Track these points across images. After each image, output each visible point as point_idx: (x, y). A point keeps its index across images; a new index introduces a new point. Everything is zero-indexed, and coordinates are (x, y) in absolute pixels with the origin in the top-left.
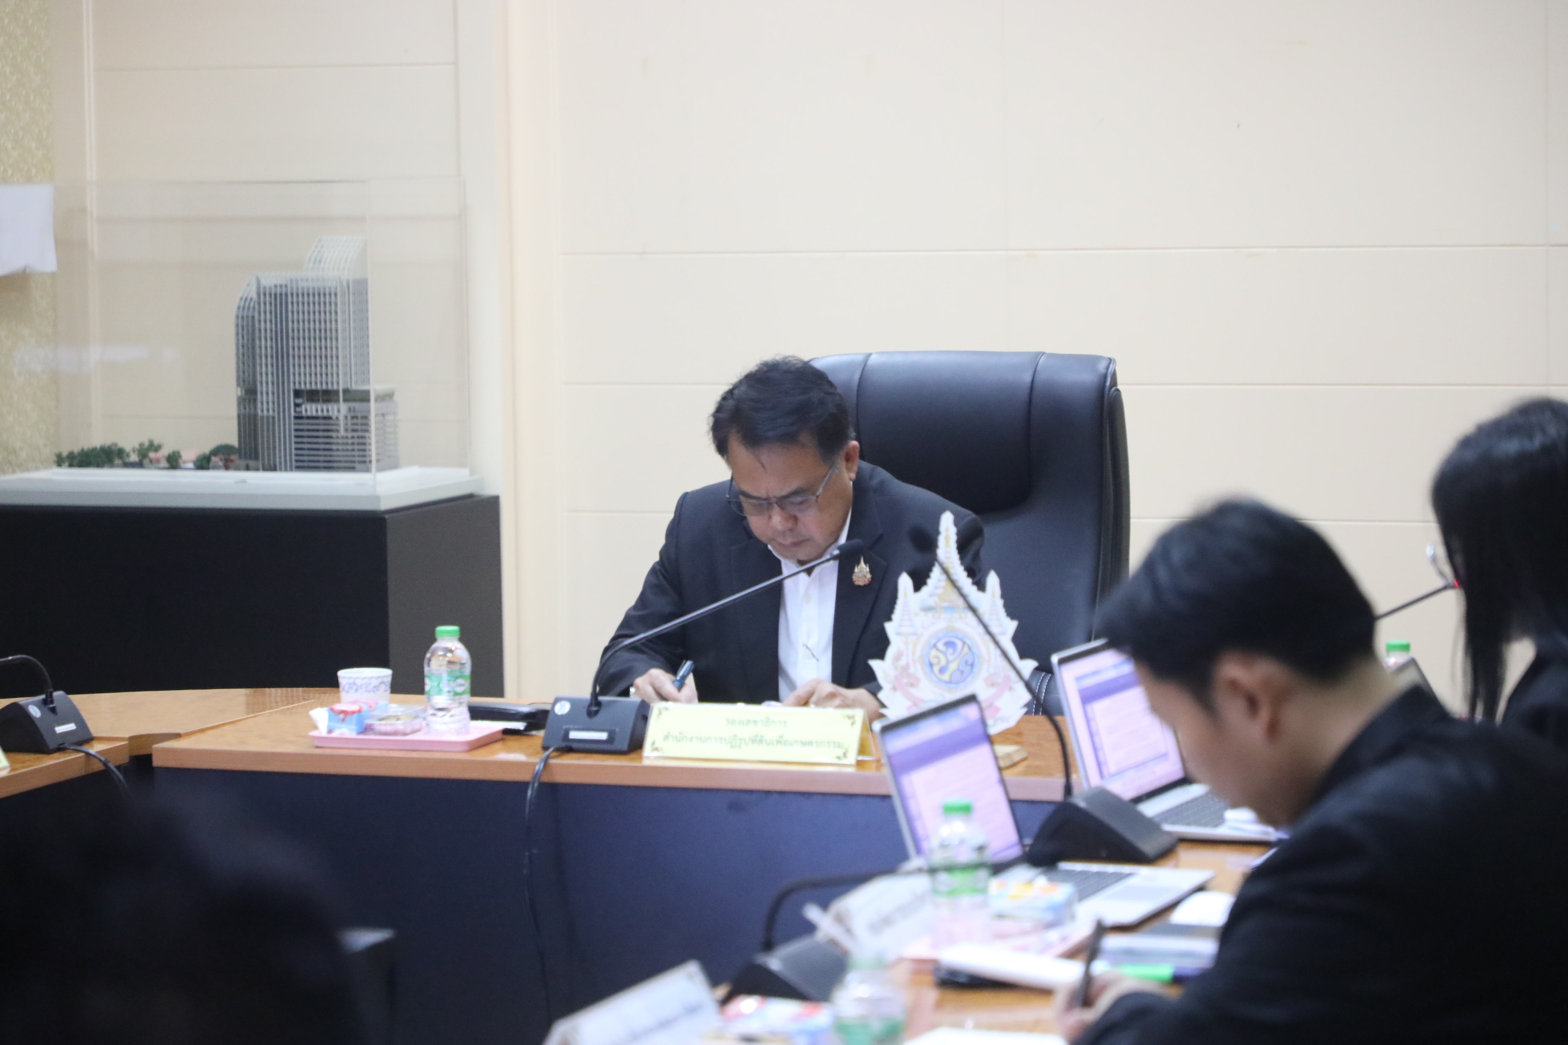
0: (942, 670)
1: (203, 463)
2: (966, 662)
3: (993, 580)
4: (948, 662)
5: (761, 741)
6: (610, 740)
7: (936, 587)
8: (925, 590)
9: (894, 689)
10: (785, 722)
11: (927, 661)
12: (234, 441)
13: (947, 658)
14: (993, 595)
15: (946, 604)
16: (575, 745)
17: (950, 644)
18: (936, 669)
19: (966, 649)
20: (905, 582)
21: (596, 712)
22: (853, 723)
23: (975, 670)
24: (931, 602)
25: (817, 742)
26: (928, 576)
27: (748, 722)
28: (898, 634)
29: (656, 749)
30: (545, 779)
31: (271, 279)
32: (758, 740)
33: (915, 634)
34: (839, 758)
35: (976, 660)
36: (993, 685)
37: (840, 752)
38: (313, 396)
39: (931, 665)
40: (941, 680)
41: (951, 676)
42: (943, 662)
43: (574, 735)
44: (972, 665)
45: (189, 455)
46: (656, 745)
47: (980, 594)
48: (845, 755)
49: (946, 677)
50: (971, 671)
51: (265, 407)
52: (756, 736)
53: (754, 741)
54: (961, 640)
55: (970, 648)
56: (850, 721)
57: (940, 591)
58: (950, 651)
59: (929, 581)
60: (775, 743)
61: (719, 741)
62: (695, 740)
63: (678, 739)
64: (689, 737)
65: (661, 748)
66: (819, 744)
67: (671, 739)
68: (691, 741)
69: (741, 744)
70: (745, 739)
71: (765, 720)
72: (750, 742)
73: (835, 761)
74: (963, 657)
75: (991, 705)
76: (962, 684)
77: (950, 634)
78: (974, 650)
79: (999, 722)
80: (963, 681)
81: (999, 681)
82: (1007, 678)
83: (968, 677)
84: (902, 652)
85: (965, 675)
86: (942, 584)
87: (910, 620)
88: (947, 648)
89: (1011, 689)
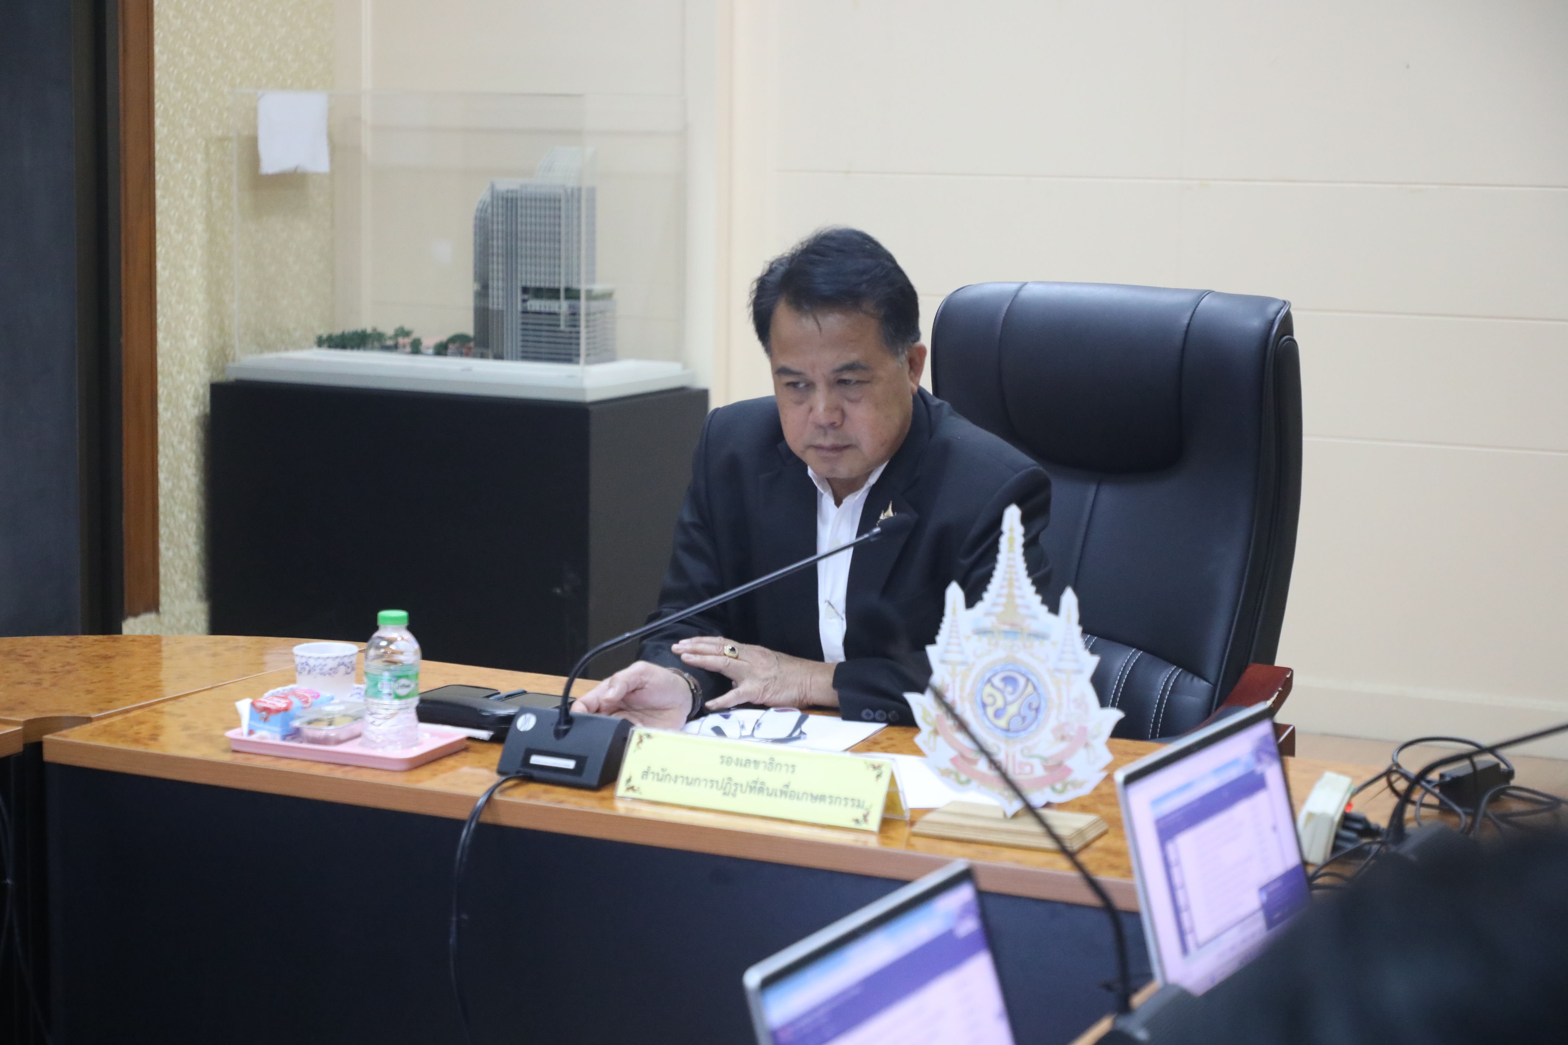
0: (998, 714)
1: (441, 350)
2: (1030, 705)
3: (1069, 599)
4: (1006, 704)
5: (761, 790)
6: (578, 770)
7: (995, 604)
8: (980, 606)
9: (936, 732)
10: (793, 766)
11: (979, 699)
12: (468, 329)
13: (1005, 698)
14: (1069, 618)
15: (1006, 628)
16: (536, 773)
17: (1009, 680)
18: (990, 711)
19: (1030, 689)
20: (954, 593)
21: (566, 732)
22: (879, 776)
23: (1041, 716)
24: (988, 622)
25: (831, 797)
26: (985, 589)
27: (748, 761)
28: (943, 662)
29: (632, 788)
30: (487, 818)
31: (505, 185)
32: (758, 788)
33: (964, 663)
34: (857, 821)
35: (1043, 704)
36: (1063, 738)
37: (859, 814)
38: (539, 293)
39: (984, 706)
40: (996, 727)
41: (1009, 723)
42: (1000, 703)
43: (536, 760)
44: (1037, 710)
45: (429, 342)
46: (632, 784)
47: (1051, 617)
48: (865, 817)
49: (1002, 723)
50: (1036, 718)
51: (496, 302)
52: (756, 782)
53: (752, 789)
54: (1023, 675)
55: (1035, 688)
56: (875, 773)
57: (999, 609)
58: (1009, 689)
59: (986, 595)
60: (779, 793)
61: (709, 784)
62: (680, 780)
63: (660, 777)
64: (673, 776)
65: (639, 788)
66: (834, 800)
67: (650, 776)
68: (675, 781)
69: (736, 790)
70: (741, 785)
71: (768, 761)
72: (748, 789)
73: (852, 825)
74: (1026, 699)
75: (1060, 765)
76: (1023, 734)
77: (1010, 667)
78: (1041, 690)
79: (1069, 787)
80: (1024, 730)
81: (1072, 733)
82: (1083, 730)
83: (1031, 724)
84: (948, 685)
85: (1027, 722)
86: (1003, 600)
87: (959, 645)
88: (1006, 685)
89: (1087, 745)
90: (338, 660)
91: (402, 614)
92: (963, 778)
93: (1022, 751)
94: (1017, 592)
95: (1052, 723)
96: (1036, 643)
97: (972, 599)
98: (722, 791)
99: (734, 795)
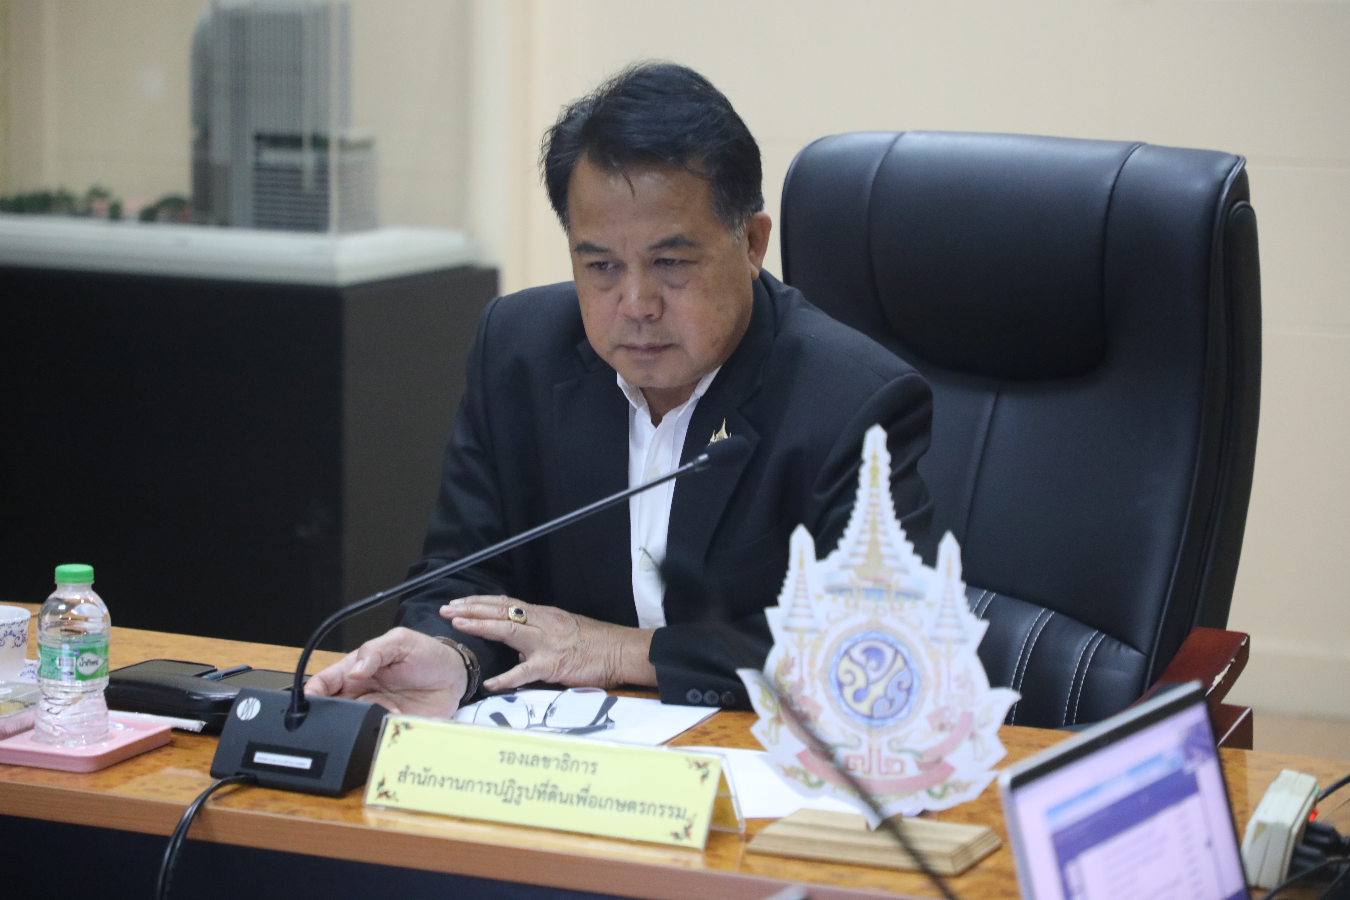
0: (858, 696)
2: (899, 684)
4: (869, 683)
5: (552, 796)
6: (316, 771)
7: (853, 554)
8: (834, 556)
9: (778, 720)
10: (594, 765)
11: (833, 676)
13: (867, 676)
14: (949, 571)
15: (869, 584)
16: (261, 775)
17: (872, 652)
18: (848, 692)
19: (899, 663)
21: (300, 721)
22: (704, 777)
23: (913, 699)
24: (845, 578)
25: (642, 804)
26: (841, 535)
27: (536, 758)
28: (787, 628)
29: (386, 794)
30: (197, 833)
32: (548, 792)
33: (813, 630)
34: (676, 835)
35: (916, 683)
36: (942, 727)
37: (679, 826)
39: (841, 685)
40: (857, 713)
41: (872, 708)
42: (861, 682)
43: (261, 757)
44: (909, 690)
46: (385, 788)
47: (926, 570)
48: (687, 830)
49: (864, 707)
50: (907, 701)
52: (546, 785)
53: (541, 794)
54: (891, 646)
55: (906, 662)
56: (700, 773)
57: (859, 561)
58: (873, 663)
59: (842, 543)
60: (575, 800)
61: (486, 788)
62: (447, 784)
63: (422, 779)
64: (439, 778)
65: (394, 793)
66: (646, 808)
67: (409, 778)
68: (442, 785)
69: (520, 795)
70: (527, 789)
71: (561, 758)
72: (536, 795)
73: (670, 840)
74: (894, 676)
75: (938, 761)
76: (890, 722)
77: (873, 635)
78: (913, 665)
79: (951, 790)
80: (893, 716)
81: (954, 721)
82: (968, 717)
83: (900, 710)
84: (793, 659)
85: (896, 706)
86: (864, 549)
87: (808, 607)
88: (868, 659)
89: (973, 736)
90: (4, 629)
91: (87, 569)
92: (814, 778)
93: (889, 743)
94: (881, 538)
95: (928, 707)
96: (907, 604)
97: (824, 548)
98: (502, 797)
99: (518, 803)
